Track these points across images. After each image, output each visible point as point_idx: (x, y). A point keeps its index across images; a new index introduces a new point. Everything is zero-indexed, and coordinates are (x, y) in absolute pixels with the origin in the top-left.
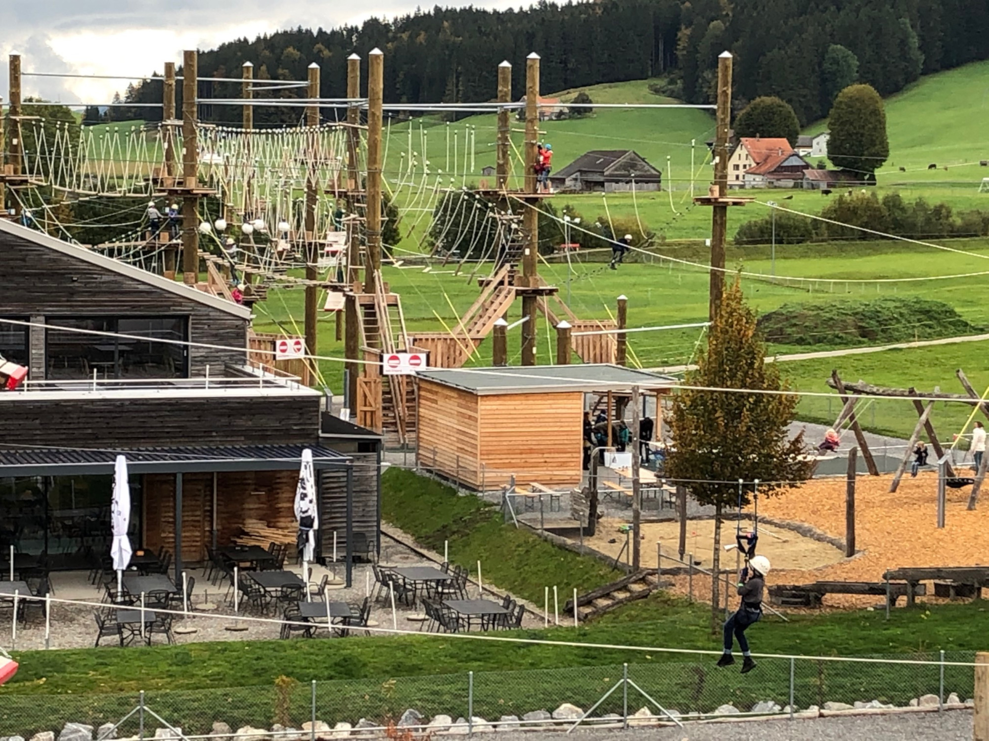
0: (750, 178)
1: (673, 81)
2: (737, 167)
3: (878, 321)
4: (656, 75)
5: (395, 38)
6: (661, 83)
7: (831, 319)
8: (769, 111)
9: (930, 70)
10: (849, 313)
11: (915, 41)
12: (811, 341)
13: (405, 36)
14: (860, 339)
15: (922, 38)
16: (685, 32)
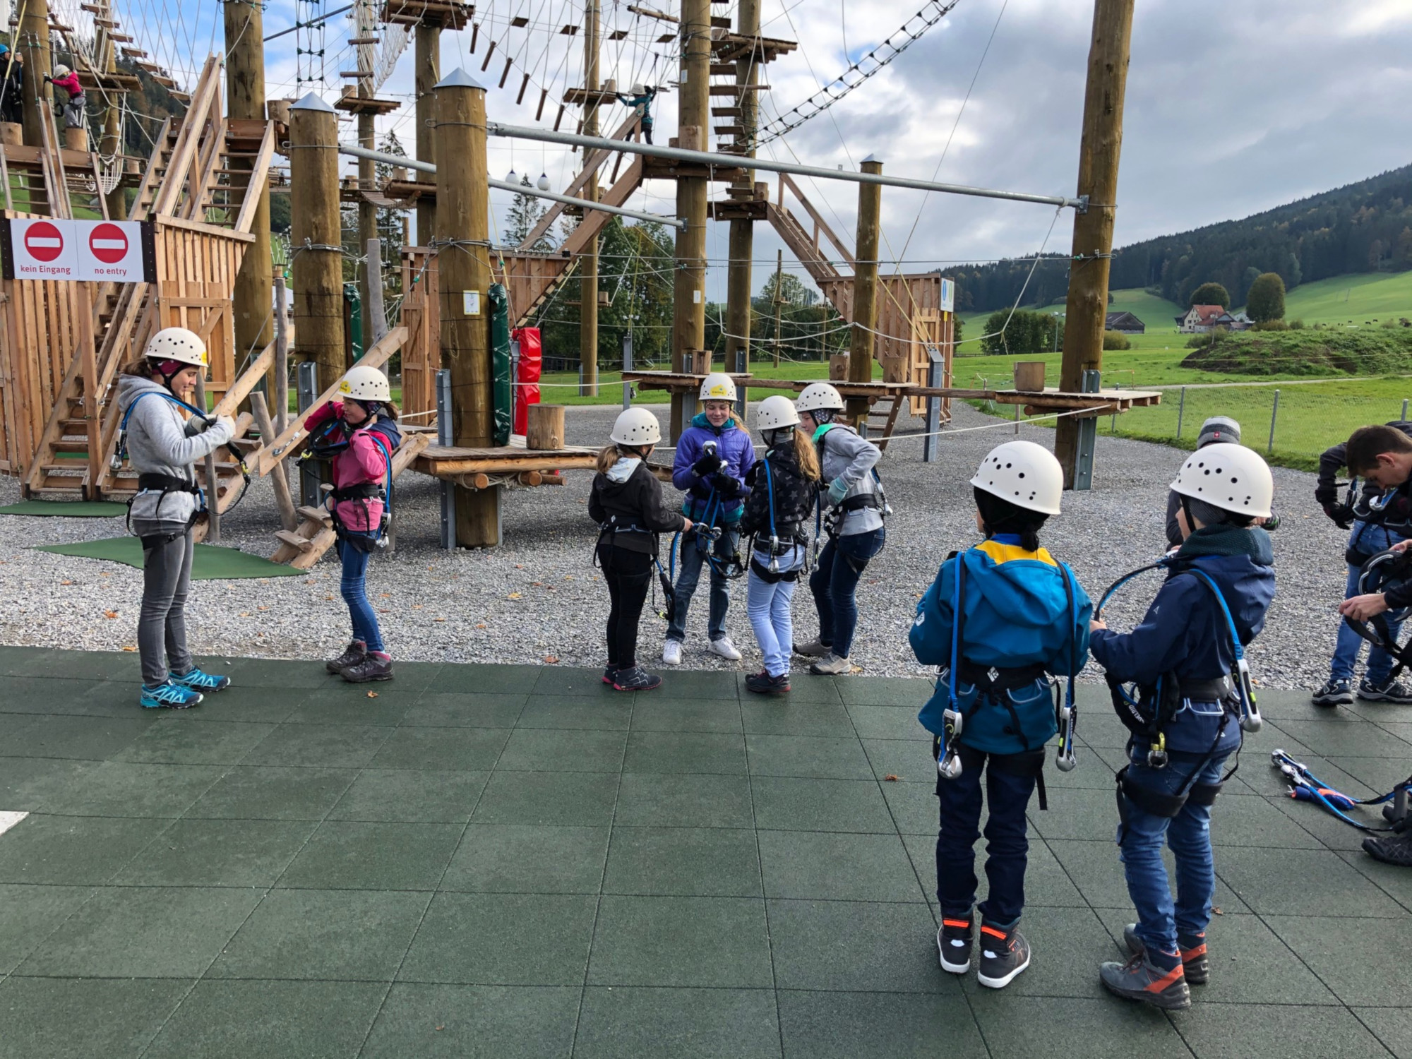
0: (1197, 327)
1: (1157, 288)
2: (1190, 322)
3: (1357, 351)
4: (1150, 285)
5: (1014, 268)
6: (1150, 289)
7: (1296, 346)
8: (1212, 290)
9: (1304, 281)
10: (1320, 340)
11: (1297, 265)
12: (1269, 370)
13: (1019, 267)
14: (1334, 369)
15: (1301, 264)
16: (1167, 263)
